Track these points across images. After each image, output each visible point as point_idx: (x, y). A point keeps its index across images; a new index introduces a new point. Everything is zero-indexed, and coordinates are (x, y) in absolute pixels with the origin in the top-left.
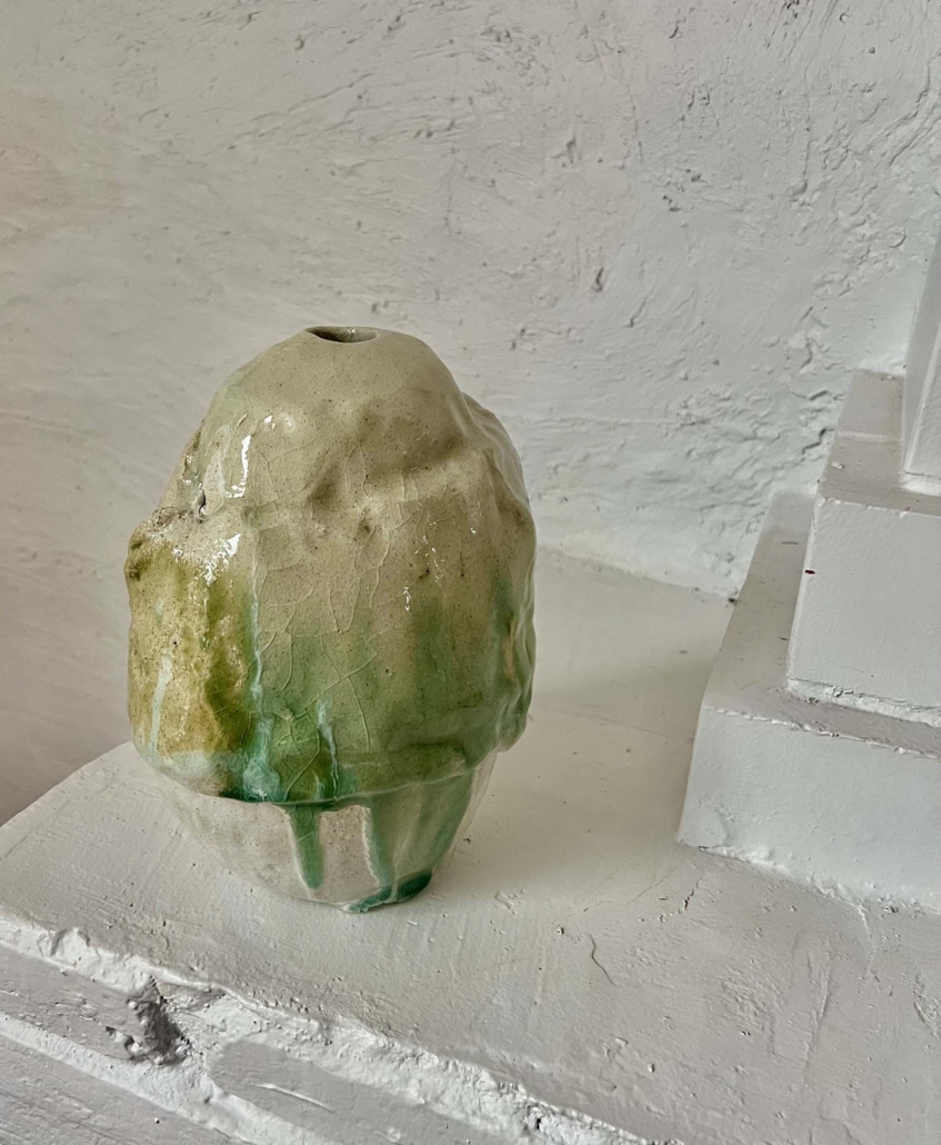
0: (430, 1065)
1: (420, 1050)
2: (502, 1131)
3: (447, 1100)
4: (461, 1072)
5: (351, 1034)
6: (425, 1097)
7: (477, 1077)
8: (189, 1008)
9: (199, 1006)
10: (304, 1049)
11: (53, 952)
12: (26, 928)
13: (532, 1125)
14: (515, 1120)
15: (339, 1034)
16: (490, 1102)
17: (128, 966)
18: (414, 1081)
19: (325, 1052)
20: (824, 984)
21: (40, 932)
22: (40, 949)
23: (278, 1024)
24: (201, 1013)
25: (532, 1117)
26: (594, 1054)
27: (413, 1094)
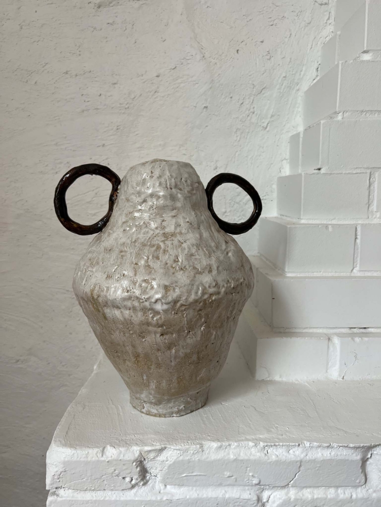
0: (234, 446)
1: (230, 443)
2: (260, 457)
3: (242, 454)
4: (243, 445)
5: (209, 446)
6: (236, 456)
7: (248, 445)
8: (154, 458)
9: (157, 456)
10: (196, 456)
11: (102, 456)
12: (90, 451)
13: (266, 453)
14: (262, 453)
15: (205, 447)
16: (253, 450)
17: (131, 451)
18: (231, 453)
19: (202, 455)
20: (311, 401)
21: (96, 450)
22: (97, 456)
23: (187, 451)
24: (158, 458)
25: (266, 450)
26: (272, 430)
27: (232, 457)
